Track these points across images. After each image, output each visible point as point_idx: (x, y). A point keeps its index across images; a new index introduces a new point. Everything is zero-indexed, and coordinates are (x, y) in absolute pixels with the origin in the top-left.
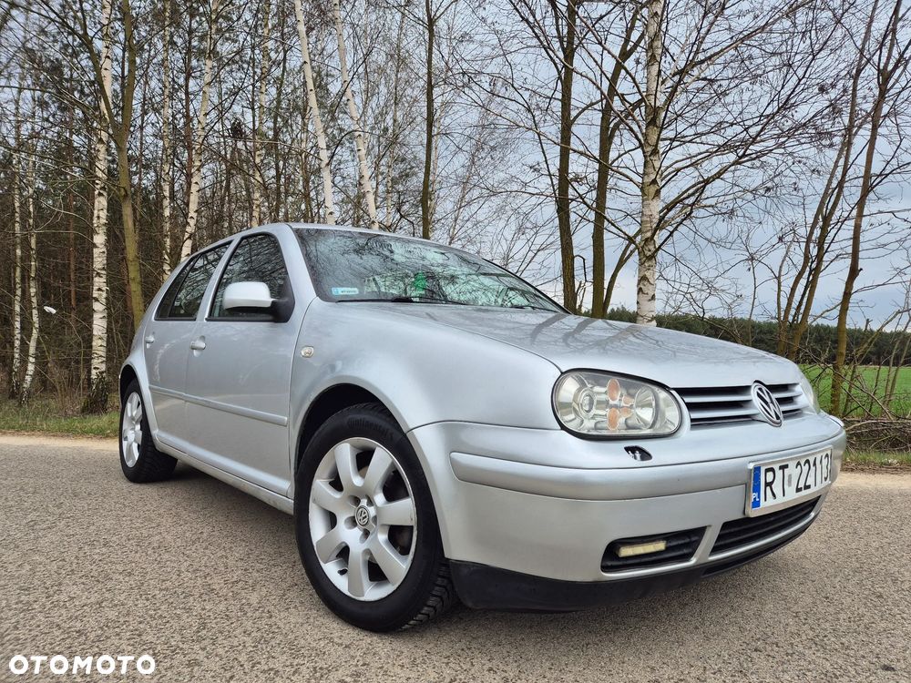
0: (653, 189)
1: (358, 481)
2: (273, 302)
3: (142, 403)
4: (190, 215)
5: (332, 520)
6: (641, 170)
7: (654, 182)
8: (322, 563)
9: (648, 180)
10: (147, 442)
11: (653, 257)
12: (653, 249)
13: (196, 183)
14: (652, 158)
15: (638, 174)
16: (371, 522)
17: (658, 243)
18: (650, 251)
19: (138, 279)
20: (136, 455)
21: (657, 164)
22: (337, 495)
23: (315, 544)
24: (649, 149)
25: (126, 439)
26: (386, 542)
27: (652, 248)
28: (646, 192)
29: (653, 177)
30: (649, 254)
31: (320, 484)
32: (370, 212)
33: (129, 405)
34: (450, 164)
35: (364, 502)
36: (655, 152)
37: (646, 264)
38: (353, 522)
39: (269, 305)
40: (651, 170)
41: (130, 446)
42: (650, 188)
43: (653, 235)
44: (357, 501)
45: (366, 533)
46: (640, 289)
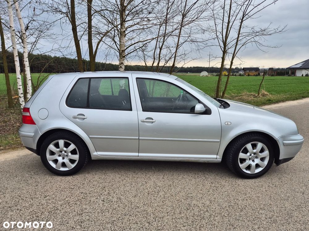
1: (254, 151)
9: (123, 30)
14: (124, 23)
16: (255, 158)
18: (124, 54)
22: (248, 155)
26: (261, 161)
31: (241, 154)
35: (253, 155)
37: (123, 59)
40: (124, 27)
46: (121, 67)
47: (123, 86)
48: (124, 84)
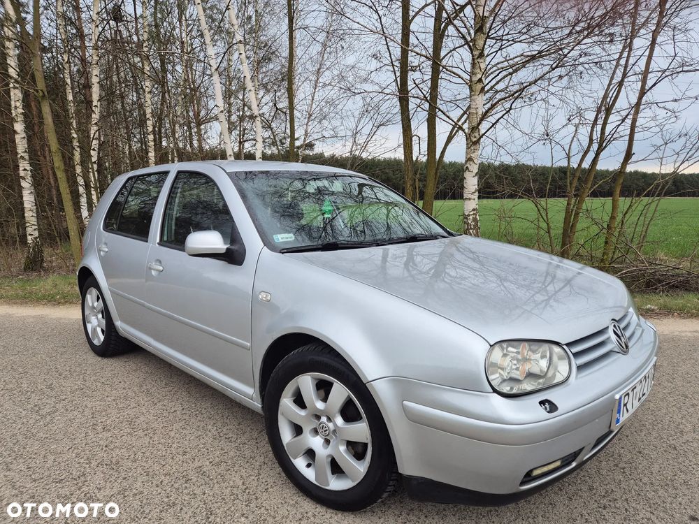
0: (479, 86)
1: (320, 405)
2: (228, 249)
3: (101, 296)
4: (94, 104)
5: (298, 430)
6: (469, 69)
7: (480, 80)
8: (292, 459)
9: (475, 79)
10: (110, 329)
11: (477, 142)
12: (478, 137)
13: (96, 75)
14: (479, 60)
15: (465, 72)
16: (331, 434)
17: (482, 131)
18: (475, 137)
19: (63, 168)
20: (102, 338)
21: (483, 66)
22: (303, 413)
23: (285, 445)
24: (476, 53)
25: (90, 322)
26: (345, 451)
27: (477, 134)
28: (474, 88)
29: (479, 76)
30: (474, 140)
31: (286, 402)
32: (253, 107)
33: (88, 297)
34: (307, 53)
35: (324, 419)
36: (481, 55)
37: (472, 148)
38: (316, 432)
39: (224, 251)
40: (478, 71)
41: (94, 330)
42: (475, 85)
43: (479, 124)
44: (318, 417)
45: (327, 442)
46: (467, 168)
47: (469, 215)
48: (474, 210)
